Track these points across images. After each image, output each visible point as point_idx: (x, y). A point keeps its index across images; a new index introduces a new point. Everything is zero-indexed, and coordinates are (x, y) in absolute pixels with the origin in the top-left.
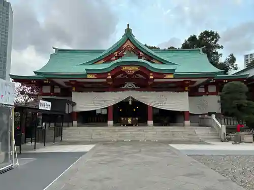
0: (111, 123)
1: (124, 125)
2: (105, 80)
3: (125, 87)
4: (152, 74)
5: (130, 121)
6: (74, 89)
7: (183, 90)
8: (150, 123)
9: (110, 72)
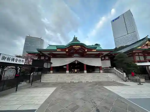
0: (68, 72)
1: (73, 73)
2: (65, 52)
3: (74, 56)
4: (86, 49)
5: (76, 71)
6: (52, 56)
7: (99, 57)
8: (85, 71)
9: (68, 48)
